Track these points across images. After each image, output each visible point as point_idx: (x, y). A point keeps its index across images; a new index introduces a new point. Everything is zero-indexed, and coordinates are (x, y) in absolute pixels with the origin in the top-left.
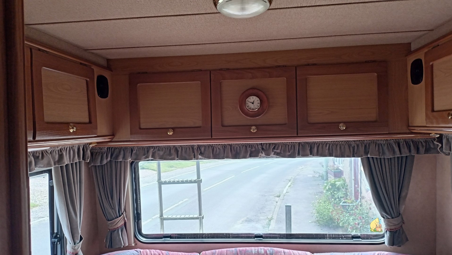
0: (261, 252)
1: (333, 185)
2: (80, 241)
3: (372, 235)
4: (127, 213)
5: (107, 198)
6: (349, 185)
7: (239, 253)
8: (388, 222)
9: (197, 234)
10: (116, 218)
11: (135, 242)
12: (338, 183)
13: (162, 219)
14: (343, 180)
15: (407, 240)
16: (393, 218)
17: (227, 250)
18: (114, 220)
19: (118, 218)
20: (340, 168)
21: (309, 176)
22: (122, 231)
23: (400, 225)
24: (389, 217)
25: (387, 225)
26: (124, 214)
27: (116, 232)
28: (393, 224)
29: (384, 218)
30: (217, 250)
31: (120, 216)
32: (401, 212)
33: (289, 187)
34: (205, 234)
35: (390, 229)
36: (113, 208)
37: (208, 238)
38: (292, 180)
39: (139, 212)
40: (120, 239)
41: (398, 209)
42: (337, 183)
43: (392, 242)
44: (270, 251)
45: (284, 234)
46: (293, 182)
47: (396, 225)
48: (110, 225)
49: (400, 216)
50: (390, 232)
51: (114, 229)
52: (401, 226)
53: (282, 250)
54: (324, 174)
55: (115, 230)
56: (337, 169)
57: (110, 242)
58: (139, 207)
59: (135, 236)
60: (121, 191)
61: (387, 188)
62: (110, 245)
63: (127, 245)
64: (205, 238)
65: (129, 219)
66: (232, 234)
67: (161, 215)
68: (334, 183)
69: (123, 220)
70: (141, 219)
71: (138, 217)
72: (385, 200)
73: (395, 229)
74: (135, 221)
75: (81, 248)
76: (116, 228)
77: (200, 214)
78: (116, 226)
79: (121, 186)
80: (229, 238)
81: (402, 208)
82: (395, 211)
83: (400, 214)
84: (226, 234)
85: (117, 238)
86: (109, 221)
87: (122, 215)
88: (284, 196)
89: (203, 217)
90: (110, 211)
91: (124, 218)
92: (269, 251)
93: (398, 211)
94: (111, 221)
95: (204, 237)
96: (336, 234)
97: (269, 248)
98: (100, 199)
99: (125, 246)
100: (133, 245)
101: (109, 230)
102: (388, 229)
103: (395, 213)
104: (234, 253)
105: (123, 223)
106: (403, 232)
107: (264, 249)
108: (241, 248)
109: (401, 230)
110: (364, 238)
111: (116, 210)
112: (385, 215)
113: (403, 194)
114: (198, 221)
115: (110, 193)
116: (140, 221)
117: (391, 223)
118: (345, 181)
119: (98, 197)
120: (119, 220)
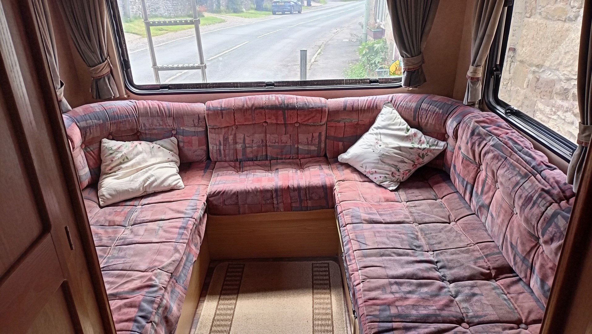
0: (272, 99)
1: (371, 48)
2: (61, 86)
3: (391, 79)
4: (111, 59)
5: (84, 39)
6: (389, 48)
7: (248, 100)
8: (407, 61)
9: (200, 84)
10: (99, 64)
11: (127, 94)
12: (377, 46)
13: (157, 69)
14: (383, 41)
15: (425, 81)
16: (412, 57)
17: (235, 99)
18: (98, 66)
19: (101, 64)
20: (382, 26)
21: (344, 40)
22: (109, 80)
23: (420, 64)
24: (409, 56)
25: (406, 64)
26: (108, 59)
27: (102, 79)
28: (412, 63)
29: (403, 57)
30: (224, 100)
31: (104, 62)
32: (422, 50)
33: (318, 55)
34: (209, 83)
35: (408, 69)
36: (94, 52)
37: (213, 87)
38: (323, 46)
39: (126, 59)
40: (108, 88)
41: (419, 46)
42: (375, 45)
43: (408, 83)
44: (282, 98)
45: (298, 81)
46: (324, 48)
47: (415, 64)
48: (94, 72)
49: (421, 55)
50: (408, 71)
51: (99, 77)
52: (421, 66)
53: (295, 96)
54: (363, 37)
55: (101, 78)
56: (378, 28)
57: (97, 92)
58: (125, 53)
59: (126, 87)
60: (100, 30)
61: (410, 22)
62: (97, 95)
63: (118, 96)
64: (210, 87)
65: (115, 66)
66: (240, 83)
67: (155, 64)
68: (372, 46)
69: (108, 66)
70: (130, 68)
71: (126, 65)
72: (407, 35)
73: (414, 68)
74: (123, 70)
75: (64, 96)
76: (101, 76)
77: (202, 62)
78: (101, 73)
79: (99, 23)
80: (237, 87)
81: (424, 45)
82: (415, 49)
83: (420, 52)
84: (233, 83)
85: (105, 88)
86: (91, 67)
87: (106, 60)
88: (311, 65)
89: (205, 67)
90: (91, 55)
91: (109, 64)
92: (280, 97)
93: (419, 49)
94: (94, 68)
95: (208, 87)
96: (354, 80)
97: (281, 95)
98: (75, 40)
99: (116, 97)
100: (126, 96)
101: (93, 79)
102: (406, 69)
103: (416, 52)
104: (243, 101)
105: (108, 70)
106: (422, 71)
107: (275, 96)
108: (250, 97)
109: (420, 70)
110: (382, 83)
111: (98, 54)
112: (405, 54)
113: (427, 29)
114: (200, 71)
115: (87, 34)
116: (129, 70)
117: (410, 62)
118: (385, 42)
119: (72, 39)
120: (103, 66)
